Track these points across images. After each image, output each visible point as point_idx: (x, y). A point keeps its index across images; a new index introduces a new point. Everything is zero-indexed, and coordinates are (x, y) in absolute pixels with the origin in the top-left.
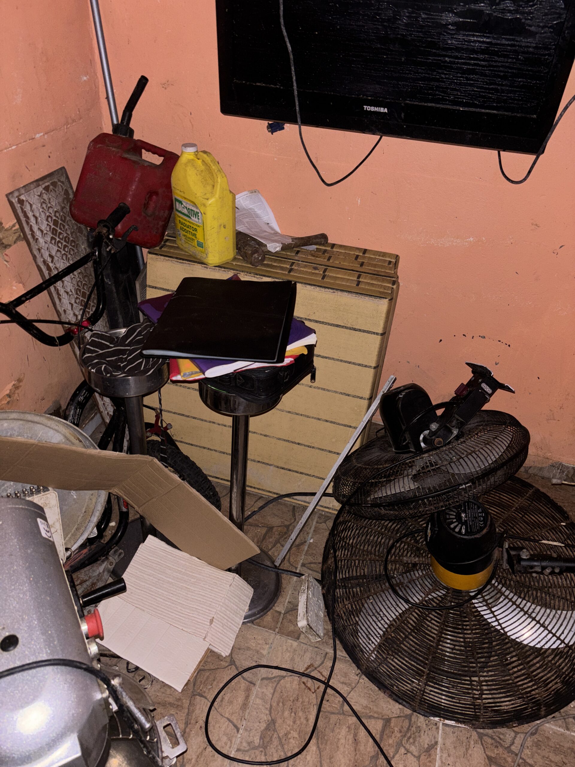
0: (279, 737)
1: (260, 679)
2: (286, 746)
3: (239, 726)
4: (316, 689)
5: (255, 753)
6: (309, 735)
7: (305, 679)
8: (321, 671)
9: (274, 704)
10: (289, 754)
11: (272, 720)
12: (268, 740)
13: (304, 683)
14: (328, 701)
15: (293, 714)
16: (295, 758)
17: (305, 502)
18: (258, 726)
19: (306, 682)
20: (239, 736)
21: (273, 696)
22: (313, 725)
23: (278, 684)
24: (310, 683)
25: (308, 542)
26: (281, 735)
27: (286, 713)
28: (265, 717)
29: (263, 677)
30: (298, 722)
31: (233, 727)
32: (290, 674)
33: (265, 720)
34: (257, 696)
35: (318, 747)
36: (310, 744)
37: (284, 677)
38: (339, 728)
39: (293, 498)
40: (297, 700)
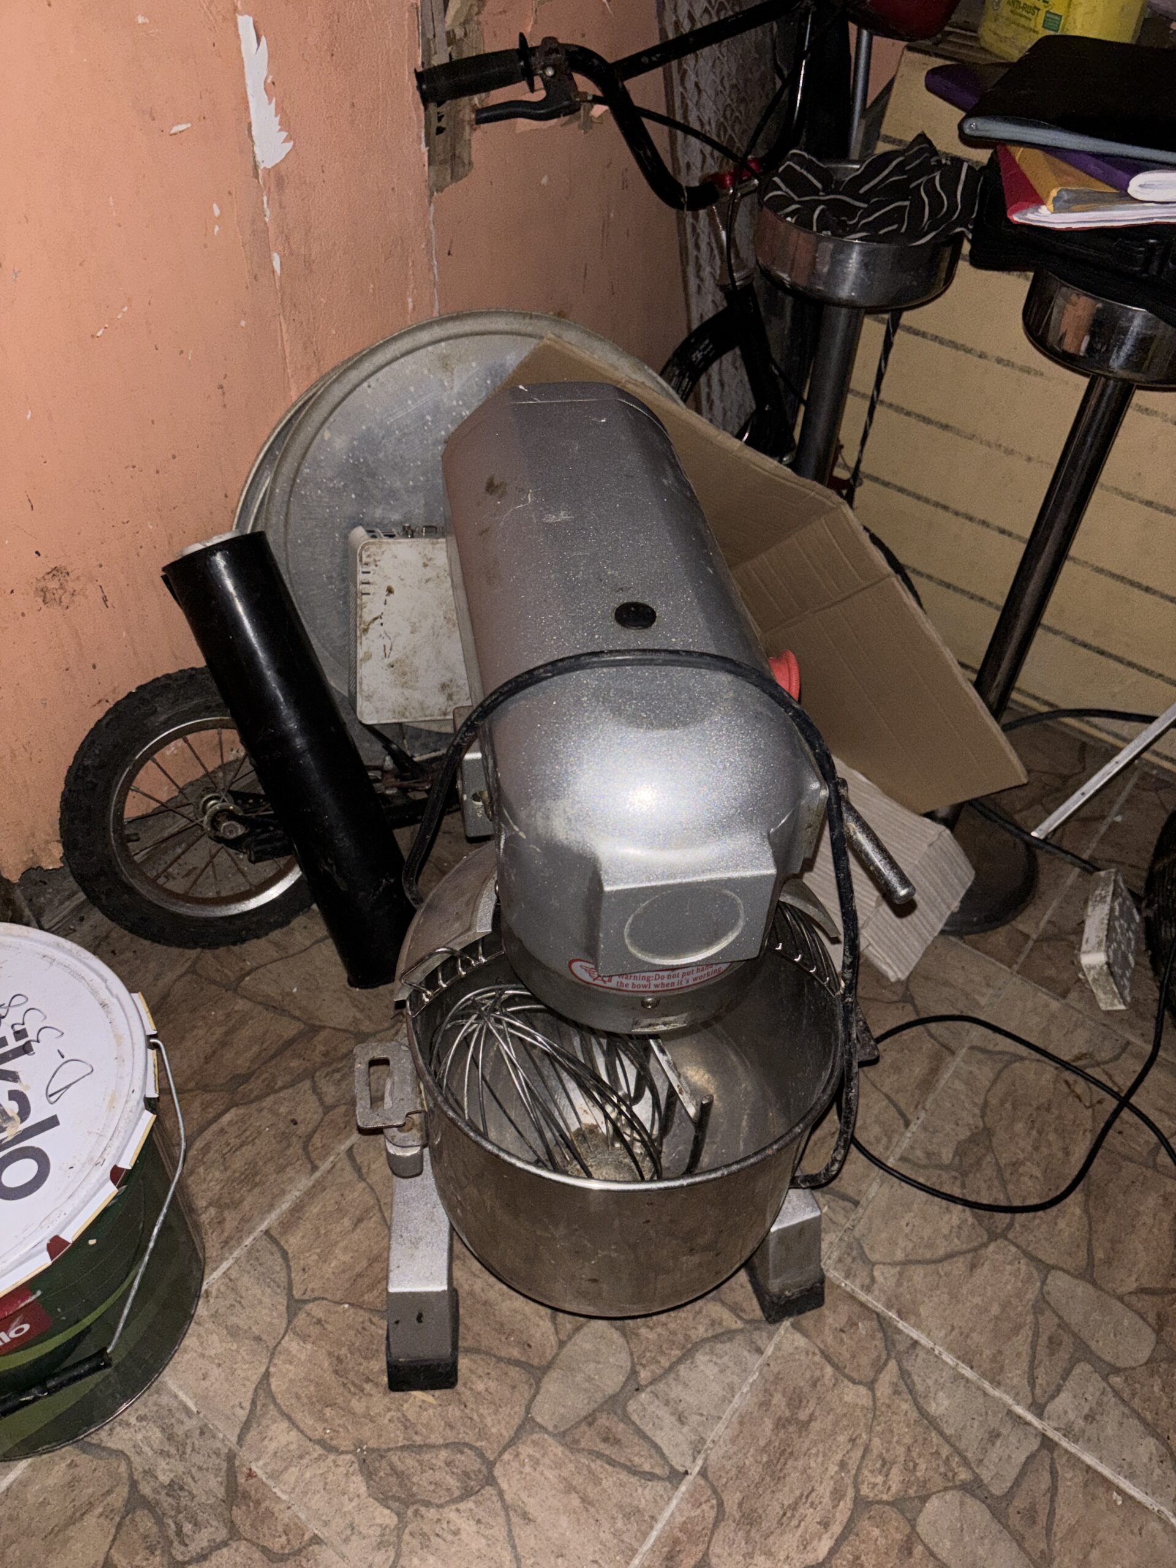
0: (997, 1164)
1: (967, 1045)
2: (1010, 1187)
3: (910, 1117)
4: (1095, 1101)
5: (939, 1175)
6: (1068, 1182)
7: (1070, 1077)
8: (1111, 1072)
9: (994, 1101)
10: (1017, 1203)
11: (985, 1128)
12: (971, 1162)
13: (1067, 1082)
14: (1120, 1133)
15: (1034, 1133)
16: (1031, 1215)
17: (1116, 736)
18: (953, 1130)
19: (1071, 1082)
20: (909, 1135)
21: (992, 1086)
22: (1079, 1166)
23: (1006, 1067)
24: (1081, 1086)
25: (1109, 820)
26: (1002, 1162)
27: (1019, 1126)
28: (970, 1118)
29: (974, 1044)
30: (1045, 1151)
31: (896, 1115)
32: (1038, 1056)
33: (969, 1125)
34: (956, 1075)
35: (1086, 1211)
36: (1067, 1200)
37: (1022, 1059)
38: (1141, 1192)
39: (1088, 723)
40: (1048, 1110)
